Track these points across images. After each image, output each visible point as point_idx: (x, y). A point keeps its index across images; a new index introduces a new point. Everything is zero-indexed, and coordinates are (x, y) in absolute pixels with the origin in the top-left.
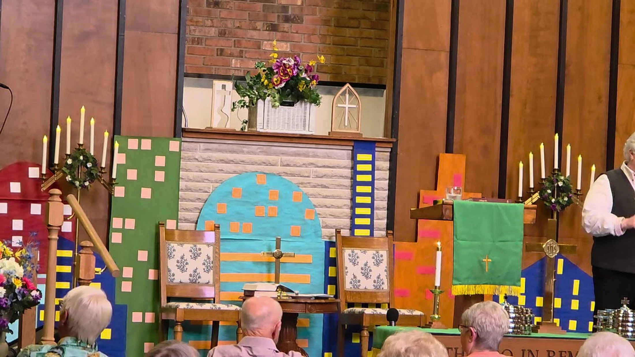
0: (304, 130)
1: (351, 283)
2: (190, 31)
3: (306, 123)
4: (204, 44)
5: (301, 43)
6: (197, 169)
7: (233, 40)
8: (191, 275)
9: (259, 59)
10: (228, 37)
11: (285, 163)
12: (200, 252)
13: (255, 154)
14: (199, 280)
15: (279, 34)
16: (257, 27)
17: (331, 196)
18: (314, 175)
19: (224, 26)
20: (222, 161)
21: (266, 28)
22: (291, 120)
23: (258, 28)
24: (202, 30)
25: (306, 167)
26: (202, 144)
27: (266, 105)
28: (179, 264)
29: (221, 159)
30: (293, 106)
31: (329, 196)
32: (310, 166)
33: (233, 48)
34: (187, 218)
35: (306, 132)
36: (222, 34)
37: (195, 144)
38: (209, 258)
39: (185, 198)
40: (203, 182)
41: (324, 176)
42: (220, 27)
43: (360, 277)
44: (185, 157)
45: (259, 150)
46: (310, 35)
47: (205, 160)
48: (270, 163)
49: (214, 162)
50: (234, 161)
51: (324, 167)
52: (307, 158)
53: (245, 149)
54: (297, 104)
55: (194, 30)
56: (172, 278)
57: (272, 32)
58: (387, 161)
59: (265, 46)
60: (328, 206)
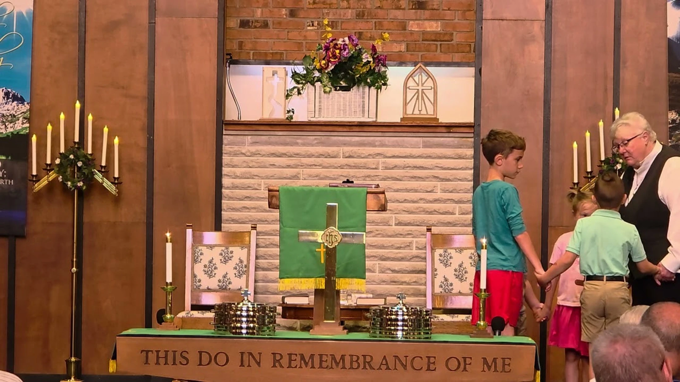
0: (363, 116)
1: (441, 286)
2: (323, 14)
3: (365, 109)
4: (339, 28)
5: (453, 21)
6: (245, 165)
7: (374, 22)
8: (219, 281)
9: (404, 41)
10: (367, 19)
11: (347, 155)
12: (231, 255)
13: (313, 146)
14: (230, 286)
15: (427, 13)
16: (401, 6)
17: (404, 190)
18: (383, 167)
19: (362, 7)
20: (274, 155)
21: (412, 6)
22: (347, 106)
23: (403, 7)
24: (337, 13)
25: (374, 158)
26: (249, 137)
27: (317, 91)
28: (206, 269)
29: (273, 152)
30: (349, 90)
31: (402, 190)
32: (378, 157)
33: (374, 30)
34: (235, 218)
35: (365, 119)
36: (360, 15)
37: (242, 137)
38: (241, 262)
39: (232, 196)
40: (253, 178)
41: (395, 167)
42: (358, 8)
43: (452, 279)
44: (230, 152)
45: (316, 142)
46: (465, 11)
47: (253, 154)
48: (329, 155)
49: (263, 156)
50: (287, 154)
51: (394, 157)
52: (374, 148)
53: (299, 141)
54: (354, 88)
55: (327, 13)
56: (198, 284)
57: (419, 11)
58: (472, 148)
59: (412, 26)
60: (400, 201)
